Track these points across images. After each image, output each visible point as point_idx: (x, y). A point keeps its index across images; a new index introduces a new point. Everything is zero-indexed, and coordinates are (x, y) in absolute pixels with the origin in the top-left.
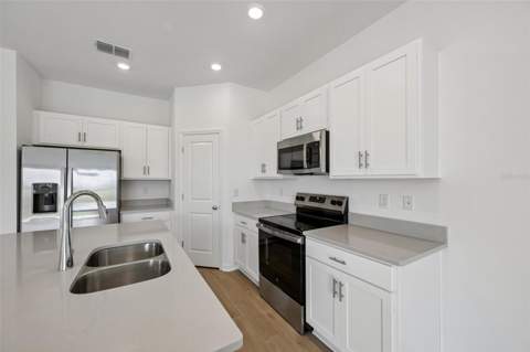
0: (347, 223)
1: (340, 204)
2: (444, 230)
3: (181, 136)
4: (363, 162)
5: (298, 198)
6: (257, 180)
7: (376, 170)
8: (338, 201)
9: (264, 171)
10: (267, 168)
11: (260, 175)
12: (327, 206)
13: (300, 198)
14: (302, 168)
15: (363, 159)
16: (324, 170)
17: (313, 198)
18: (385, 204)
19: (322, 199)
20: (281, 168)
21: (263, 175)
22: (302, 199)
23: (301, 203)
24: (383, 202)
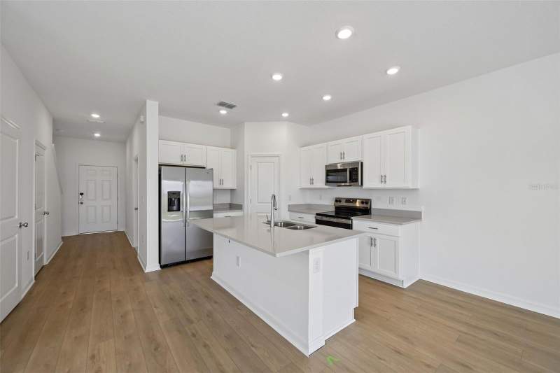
0: (371, 214)
1: (367, 203)
2: (420, 213)
3: (249, 157)
4: (383, 180)
5: (336, 201)
6: (303, 189)
7: (389, 184)
8: (366, 201)
9: (312, 183)
10: (314, 181)
11: (309, 186)
12: (358, 204)
13: (338, 200)
14: (346, 182)
15: (383, 179)
16: (360, 184)
17: (348, 200)
18: (392, 203)
19: (354, 201)
20: (328, 182)
21: (312, 186)
22: (340, 201)
23: (339, 204)
24: (391, 201)
